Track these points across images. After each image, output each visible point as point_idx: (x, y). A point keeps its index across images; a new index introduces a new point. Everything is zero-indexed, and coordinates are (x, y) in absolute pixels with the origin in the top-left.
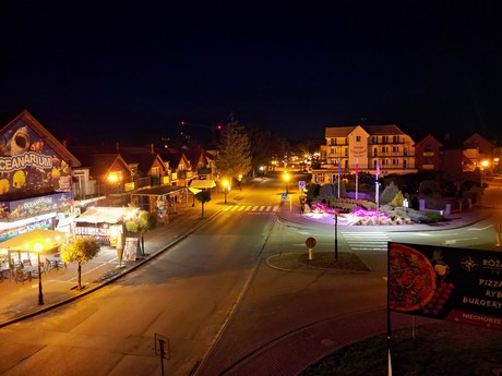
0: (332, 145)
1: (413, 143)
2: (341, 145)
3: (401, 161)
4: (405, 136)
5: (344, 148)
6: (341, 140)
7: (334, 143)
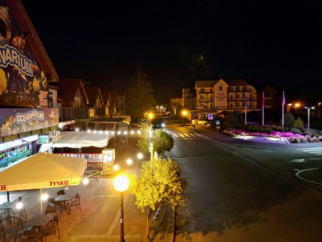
0: (202, 93)
1: (255, 91)
2: (207, 93)
3: (248, 103)
4: (250, 87)
5: (209, 95)
6: (207, 89)
7: (202, 92)
